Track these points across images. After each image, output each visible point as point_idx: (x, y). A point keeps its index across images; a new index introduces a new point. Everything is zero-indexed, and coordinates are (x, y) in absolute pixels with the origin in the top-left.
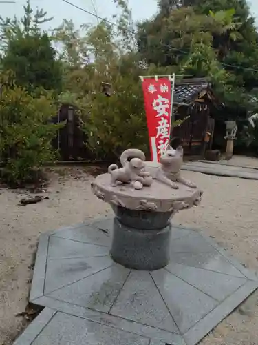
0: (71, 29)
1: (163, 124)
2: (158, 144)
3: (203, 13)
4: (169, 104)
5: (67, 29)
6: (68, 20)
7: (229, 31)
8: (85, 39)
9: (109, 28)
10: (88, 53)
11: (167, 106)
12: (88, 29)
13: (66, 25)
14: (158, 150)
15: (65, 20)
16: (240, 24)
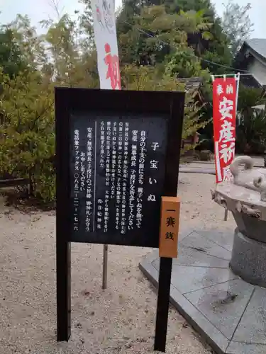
0: (26, 26)
1: (226, 127)
2: (220, 149)
3: (174, 12)
4: (234, 106)
5: (21, 25)
6: (23, 16)
7: (202, 31)
8: (43, 36)
9: (72, 24)
10: (46, 52)
11: (231, 108)
12: (49, 26)
13: (20, 21)
14: (220, 155)
15: (20, 16)
16: (210, 24)
